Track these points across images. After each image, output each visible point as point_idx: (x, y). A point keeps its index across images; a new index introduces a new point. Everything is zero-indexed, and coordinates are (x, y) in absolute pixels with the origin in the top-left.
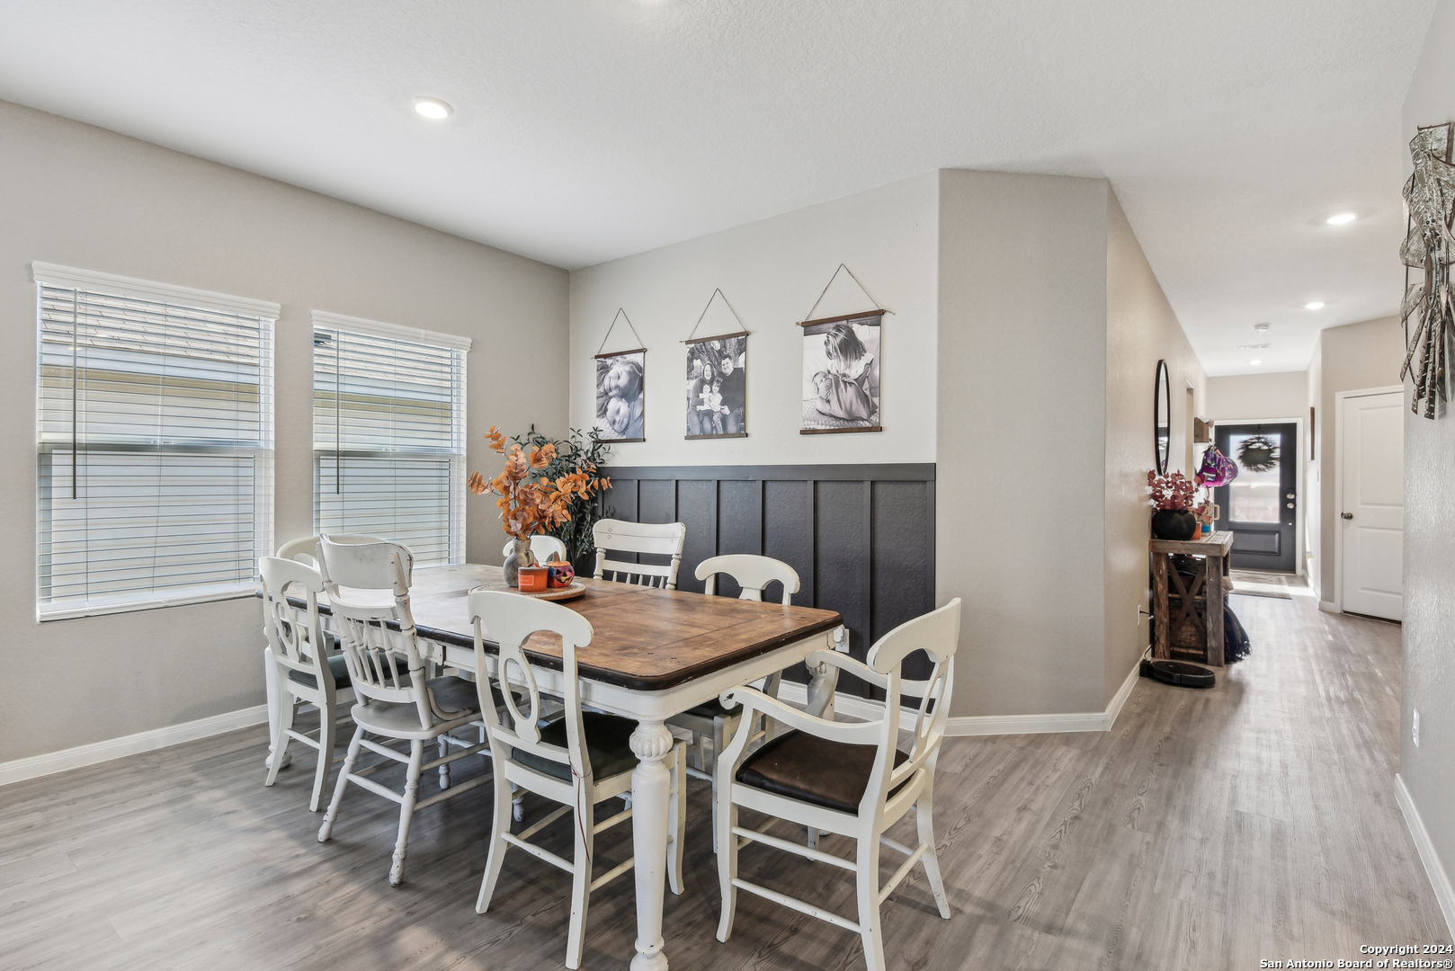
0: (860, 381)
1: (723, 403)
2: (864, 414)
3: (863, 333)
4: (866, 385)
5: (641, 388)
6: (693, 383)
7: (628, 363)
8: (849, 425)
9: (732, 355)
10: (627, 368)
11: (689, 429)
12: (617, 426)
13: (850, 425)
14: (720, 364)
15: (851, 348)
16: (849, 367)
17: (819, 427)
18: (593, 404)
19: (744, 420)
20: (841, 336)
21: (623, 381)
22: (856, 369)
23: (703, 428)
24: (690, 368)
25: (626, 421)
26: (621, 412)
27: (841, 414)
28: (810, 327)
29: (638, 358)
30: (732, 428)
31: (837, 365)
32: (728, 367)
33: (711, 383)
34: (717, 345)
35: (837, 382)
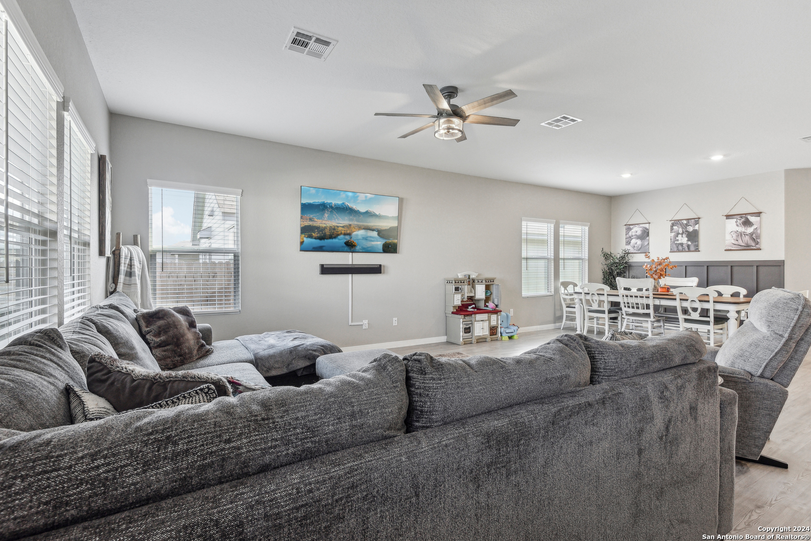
0: (751, 234)
1: (688, 241)
2: (753, 244)
3: (752, 219)
4: (754, 236)
5: (648, 235)
6: (673, 234)
7: (641, 227)
8: (747, 248)
9: (692, 225)
10: (641, 229)
11: (671, 249)
12: (635, 248)
13: (749, 248)
14: (686, 228)
15: (747, 223)
16: (746, 230)
17: (733, 249)
18: (624, 241)
19: (698, 246)
20: (743, 220)
21: (639, 233)
22: (750, 230)
23: (678, 248)
24: (672, 229)
25: (640, 246)
26: (638, 244)
27: (743, 245)
28: (728, 217)
29: (647, 226)
30: (692, 248)
31: (742, 229)
32: (690, 229)
33: (682, 234)
34: (685, 222)
35: (741, 235)
